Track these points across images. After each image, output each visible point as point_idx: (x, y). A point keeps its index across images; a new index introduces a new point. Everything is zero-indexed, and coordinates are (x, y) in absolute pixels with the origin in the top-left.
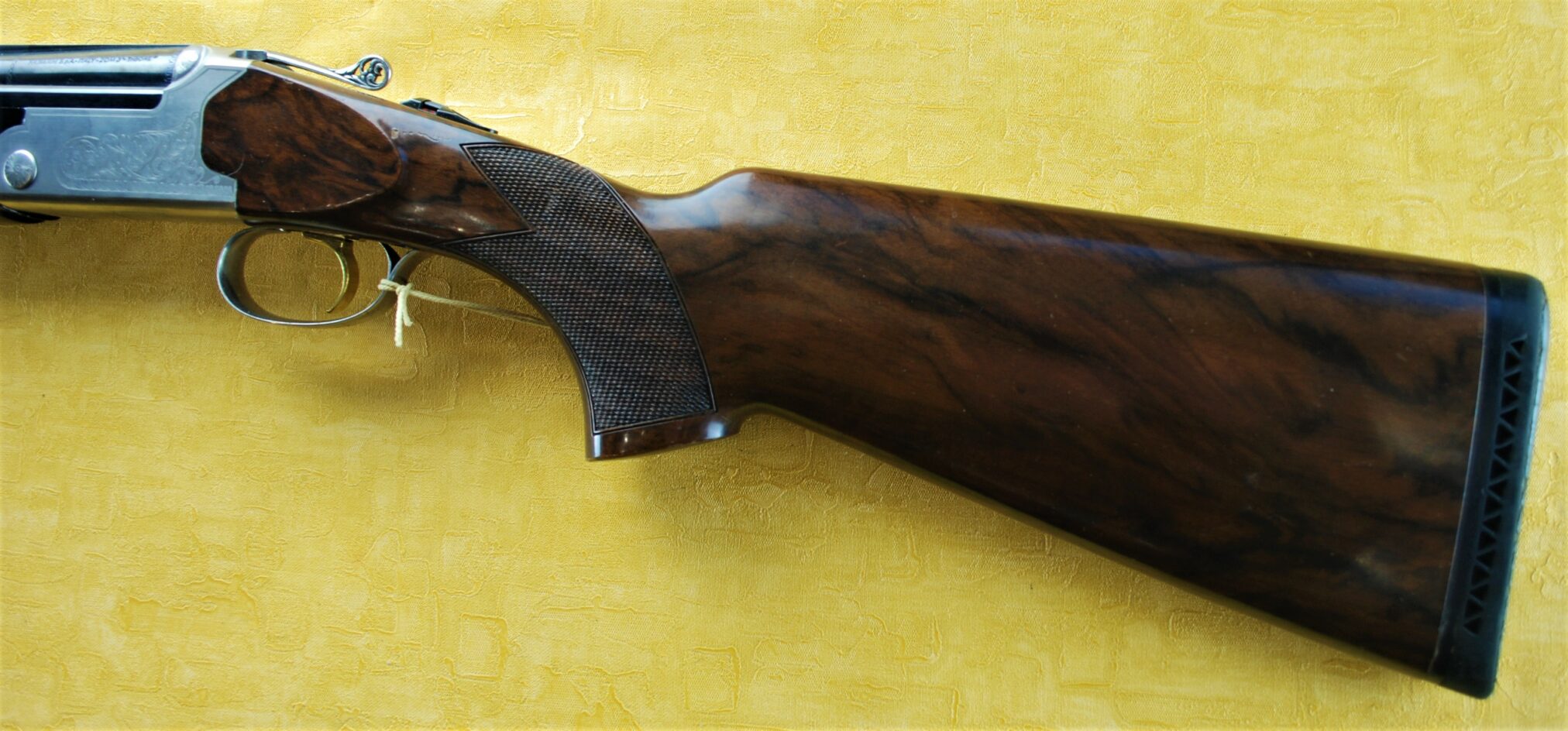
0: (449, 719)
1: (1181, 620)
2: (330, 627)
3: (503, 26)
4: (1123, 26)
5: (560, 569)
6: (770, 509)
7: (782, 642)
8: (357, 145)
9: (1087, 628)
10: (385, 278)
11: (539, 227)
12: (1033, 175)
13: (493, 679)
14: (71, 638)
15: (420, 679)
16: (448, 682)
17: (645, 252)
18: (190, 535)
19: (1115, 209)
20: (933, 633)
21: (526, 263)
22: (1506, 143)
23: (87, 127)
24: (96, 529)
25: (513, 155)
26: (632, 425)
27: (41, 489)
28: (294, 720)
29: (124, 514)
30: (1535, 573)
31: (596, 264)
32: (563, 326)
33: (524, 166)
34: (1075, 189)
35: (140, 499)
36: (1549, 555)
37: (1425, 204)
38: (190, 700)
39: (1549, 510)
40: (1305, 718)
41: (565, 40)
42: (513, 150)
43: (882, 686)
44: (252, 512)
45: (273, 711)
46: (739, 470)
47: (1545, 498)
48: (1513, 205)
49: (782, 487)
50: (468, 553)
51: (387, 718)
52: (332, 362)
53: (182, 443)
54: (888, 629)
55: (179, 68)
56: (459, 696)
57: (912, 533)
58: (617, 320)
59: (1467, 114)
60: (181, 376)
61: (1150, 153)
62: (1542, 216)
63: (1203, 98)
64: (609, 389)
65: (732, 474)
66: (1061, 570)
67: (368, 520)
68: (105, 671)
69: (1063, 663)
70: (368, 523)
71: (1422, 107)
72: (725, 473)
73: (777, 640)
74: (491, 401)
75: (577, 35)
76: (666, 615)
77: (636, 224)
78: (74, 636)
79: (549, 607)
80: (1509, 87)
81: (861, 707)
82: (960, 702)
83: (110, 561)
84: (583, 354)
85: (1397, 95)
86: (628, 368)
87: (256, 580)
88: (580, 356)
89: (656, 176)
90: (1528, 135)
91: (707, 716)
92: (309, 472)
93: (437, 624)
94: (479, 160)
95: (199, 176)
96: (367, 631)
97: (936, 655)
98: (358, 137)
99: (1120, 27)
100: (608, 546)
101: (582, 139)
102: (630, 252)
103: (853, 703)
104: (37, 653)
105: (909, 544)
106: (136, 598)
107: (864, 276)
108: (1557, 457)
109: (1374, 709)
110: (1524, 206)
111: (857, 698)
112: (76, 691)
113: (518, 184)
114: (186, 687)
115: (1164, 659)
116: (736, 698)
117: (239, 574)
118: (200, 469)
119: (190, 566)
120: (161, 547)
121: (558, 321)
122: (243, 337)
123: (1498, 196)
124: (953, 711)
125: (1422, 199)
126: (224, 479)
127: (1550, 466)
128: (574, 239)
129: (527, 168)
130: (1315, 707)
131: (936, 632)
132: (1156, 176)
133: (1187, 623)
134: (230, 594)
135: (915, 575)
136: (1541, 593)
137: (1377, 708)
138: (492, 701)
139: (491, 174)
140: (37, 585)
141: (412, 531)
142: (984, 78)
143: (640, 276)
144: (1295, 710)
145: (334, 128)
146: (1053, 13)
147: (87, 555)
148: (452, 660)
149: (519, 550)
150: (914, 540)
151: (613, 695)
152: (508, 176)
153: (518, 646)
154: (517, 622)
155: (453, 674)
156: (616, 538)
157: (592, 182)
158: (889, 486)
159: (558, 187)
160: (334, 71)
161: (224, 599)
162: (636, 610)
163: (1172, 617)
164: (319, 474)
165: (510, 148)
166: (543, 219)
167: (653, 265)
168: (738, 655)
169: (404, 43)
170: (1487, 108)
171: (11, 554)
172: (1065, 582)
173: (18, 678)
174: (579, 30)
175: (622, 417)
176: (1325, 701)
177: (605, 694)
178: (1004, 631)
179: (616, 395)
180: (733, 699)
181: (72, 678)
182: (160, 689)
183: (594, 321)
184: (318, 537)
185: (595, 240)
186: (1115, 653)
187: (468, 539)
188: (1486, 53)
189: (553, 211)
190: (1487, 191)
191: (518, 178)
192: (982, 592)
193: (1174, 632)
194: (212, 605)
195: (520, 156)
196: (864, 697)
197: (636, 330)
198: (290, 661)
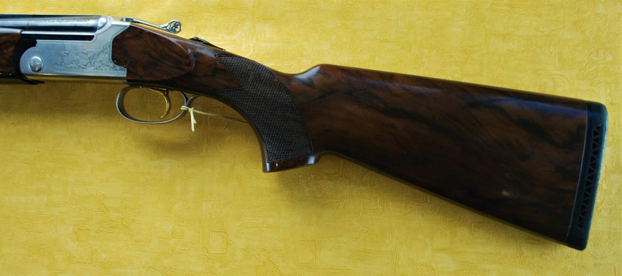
0: (207, 269)
1: (476, 226)
2: (160, 237)
3: (220, 8)
4: (455, 12)
5: (248, 213)
6: (327, 189)
7: (332, 237)
8: (175, 55)
9: (443, 229)
10: (184, 105)
11: (246, 86)
12: (422, 66)
13: (223, 254)
14: (55, 244)
15: (195, 255)
16: (206, 255)
17: (287, 96)
18: (102, 203)
19: (452, 79)
20: (388, 232)
21: (241, 100)
22: (590, 55)
23: (64, 48)
24: (63, 202)
25: (235, 59)
26: (283, 159)
27: (39, 188)
28: (147, 272)
29: (74, 196)
30: (599, 207)
31: (268, 100)
32: (255, 123)
33: (240, 63)
34: (437, 71)
35: (81, 190)
36: (603, 200)
37: (561, 77)
38: (105, 266)
39: (603, 185)
40: (519, 258)
41: (244, 14)
42: (234, 57)
43: (369, 252)
44: (126, 194)
45: (138, 269)
46: (316, 175)
47: (602, 181)
48: (592, 77)
49: (331, 181)
50: (212, 208)
51: (183, 270)
52: (157, 137)
53: (97, 169)
54: (371, 231)
55: (100, 25)
56: (211, 261)
57: (379, 196)
58: (277, 121)
59: (576, 45)
60: (95, 143)
61: (464, 58)
62: (602, 81)
63: (483, 38)
64: (274, 146)
65: (313, 176)
66: (434, 209)
67: (173, 196)
68: (69, 256)
69: (434, 242)
70: (173, 197)
71: (561, 42)
72: (310, 176)
73: (330, 236)
74: (220, 150)
75: (250, 12)
76: (289, 228)
77: (283, 85)
78: (56, 243)
79: (244, 227)
80: (592, 35)
81: (361, 260)
82: (397, 257)
83: (69, 214)
84: (263, 133)
85: (552, 38)
86: (281, 138)
87: (129, 220)
88: (262, 134)
89: (281, 66)
90: (598, 52)
91: (305, 265)
92: (149, 179)
93: (201, 234)
94: (222, 61)
95: (111, 67)
96: (173, 238)
97: (389, 240)
98: (175, 52)
99: (454, 12)
100: (266, 204)
101: (253, 52)
102: (281, 96)
103: (359, 258)
104: (41, 250)
105: (378, 200)
106: (80, 228)
107: (369, 104)
108: (606, 167)
109: (543, 255)
110: (596, 78)
111: (360, 256)
112: (58, 264)
113: (238, 70)
114: (103, 261)
115: (470, 240)
116: (316, 257)
117: (122, 218)
118: (105, 178)
119: (102, 215)
120: (90, 208)
121: (253, 121)
122: (120, 128)
123: (587, 74)
124: (395, 260)
125: (561, 75)
126: (115, 182)
127: (604, 170)
128: (260, 91)
129: (241, 64)
130: (523, 255)
131: (389, 232)
132: (466, 66)
133: (478, 226)
134: (119, 225)
135: (381, 212)
136: (600, 214)
137: (544, 255)
138: (223, 262)
139: (227, 66)
140: (39, 225)
141: (190, 200)
142: (404, 30)
143: (285, 104)
144: (516, 256)
145: (166, 48)
146: (429, 7)
147: (60, 212)
148: (208, 247)
149: (232, 206)
150: (380, 199)
151: (269, 258)
152: (234, 67)
153: (233, 241)
154: (232, 232)
155: (208, 252)
156: (270, 201)
157: (265, 69)
158: (371, 180)
159: (253, 71)
160: (160, 26)
161: (116, 227)
162: (278, 227)
163: (473, 225)
164: (153, 180)
165: (233, 57)
166: (248, 83)
167: (290, 100)
168: (316, 242)
169: (181, 14)
170: (584, 43)
171: (28, 213)
172: (435, 213)
173: (34, 260)
174: (250, 10)
175: (279, 156)
176: (526, 253)
177: (266, 258)
178: (413, 231)
179: (277, 148)
180: (314, 258)
181: (56, 259)
182: (92, 262)
183: (268, 121)
184: (153, 203)
185: (268, 91)
186: (453, 238)
187: (212, 203)
188: (584, 23)
189: (251, 80)
190: (583, 73)
191: (238, 68)
192: (405, 217)
193: (474, 230)
194: (111, 230)
195: (237, 60)
196: (363, 256)
197: (284, 124)
198: (144, 250)
